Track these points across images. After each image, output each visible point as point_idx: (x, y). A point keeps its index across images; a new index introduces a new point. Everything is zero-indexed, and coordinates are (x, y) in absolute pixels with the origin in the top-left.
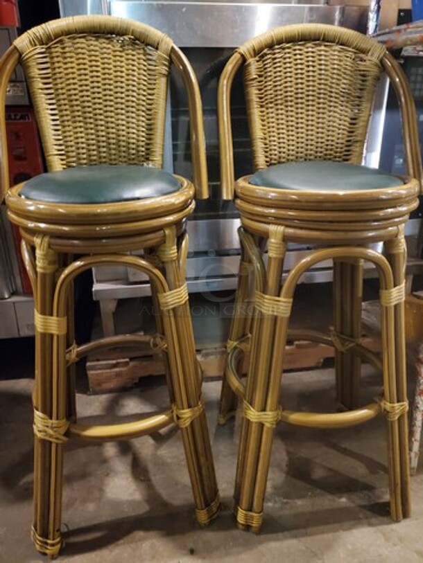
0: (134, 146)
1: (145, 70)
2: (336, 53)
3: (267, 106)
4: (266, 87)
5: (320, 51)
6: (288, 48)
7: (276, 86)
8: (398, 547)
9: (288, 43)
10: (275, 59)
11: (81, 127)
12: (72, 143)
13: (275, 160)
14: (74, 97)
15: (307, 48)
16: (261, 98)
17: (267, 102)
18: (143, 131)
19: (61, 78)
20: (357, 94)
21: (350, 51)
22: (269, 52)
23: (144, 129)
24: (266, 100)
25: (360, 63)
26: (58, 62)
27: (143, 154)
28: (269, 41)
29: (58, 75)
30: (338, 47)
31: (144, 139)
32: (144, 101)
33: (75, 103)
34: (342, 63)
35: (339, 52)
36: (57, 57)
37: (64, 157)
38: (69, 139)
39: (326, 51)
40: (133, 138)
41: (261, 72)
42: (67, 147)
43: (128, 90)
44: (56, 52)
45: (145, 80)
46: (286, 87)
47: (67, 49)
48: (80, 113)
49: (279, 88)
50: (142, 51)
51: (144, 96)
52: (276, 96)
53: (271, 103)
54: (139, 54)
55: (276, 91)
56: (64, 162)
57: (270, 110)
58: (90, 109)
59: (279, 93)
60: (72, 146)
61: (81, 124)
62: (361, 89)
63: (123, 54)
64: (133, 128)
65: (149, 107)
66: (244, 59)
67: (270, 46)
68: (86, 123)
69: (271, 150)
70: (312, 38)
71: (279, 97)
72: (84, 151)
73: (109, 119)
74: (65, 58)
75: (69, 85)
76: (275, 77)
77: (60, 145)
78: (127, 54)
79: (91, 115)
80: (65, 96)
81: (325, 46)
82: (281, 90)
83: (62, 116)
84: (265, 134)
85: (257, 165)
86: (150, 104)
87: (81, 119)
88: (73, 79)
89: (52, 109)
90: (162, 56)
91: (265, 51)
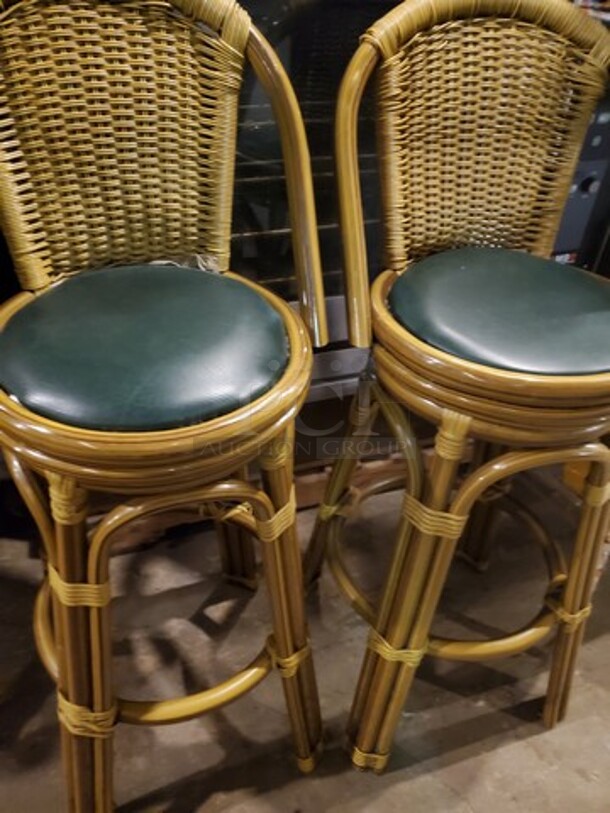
0: (177, 225)
1: (194, 77)
2: (535, 43)
3: (411, 145)
4: (412, 108)
5: (508, 37)
6: (456, 30)
7: (429, 108)
8: (555, 767)
9: (456, 18)
10: (431, 52)
11: (74, 193)
12: (61, 225)
13: (419, 242)
14: (56, 134)
15: (487, 29)
16: (403, 132)
17: (412, 137)
18: (193, 197)
19: (25, 94)
20: (562, 126)
21: (558, 42)
22: (422, 39)
23: (194, 193)
24: (412, 133)
25: (572, 65)
26: (17, 58)
27: (195, 238)
28: (425, 16)
29: (20, 88)
30: (539, 32)
31: (195, 212)
32: (193, 139)
33: (60, 145)
34: (543, 65)
35: (541, 41)
36: (14, 46)
37: (47, 253)
38: (54, 217)
39: (518, 39)
40: (175, 210)
41: (405, 80)
42: (51, 233)
43: (163, 119)
44: (11, 36)
45: (194, 97)
46: (446, 110)
47: (33, 29)
48: (71, 166)
49: (433, 111)
50: (186, 35)
51: (194, 128)
52: (429, 126)
53: (419, 139)
54: (182, 40)
55: (429, 117)
56: (48, 262)
57: (417, 153)
58: (91, 158)
59: (434, 120)
60: (60, 231)
61: (76, 187)
62: (570, 118)
63: (147, 39)
64: (175, 191)
65: (203, 150)
66: (380, 58)
67: (426, 28)
68: (85, 186)
69: (414, 226)
70: (499, 12)
71: (433, 128)
72: (84, 237)
73: (129, 176)
74: (31, 49)
75: (44, 107)
76: (430, 90)
77: (37, 231)
78: (158, 41)
79: (93, 169)
80: (38, 132)
81: (519, 27)
82: (436, 116)
83: (36, 173)
84: (405, 198)
85: (392, 256)
86: (207, 146)
87: (74, 176)
88: (52, 94)
89: (14, 161)
90: (228, 51)
91: (417, 37)
